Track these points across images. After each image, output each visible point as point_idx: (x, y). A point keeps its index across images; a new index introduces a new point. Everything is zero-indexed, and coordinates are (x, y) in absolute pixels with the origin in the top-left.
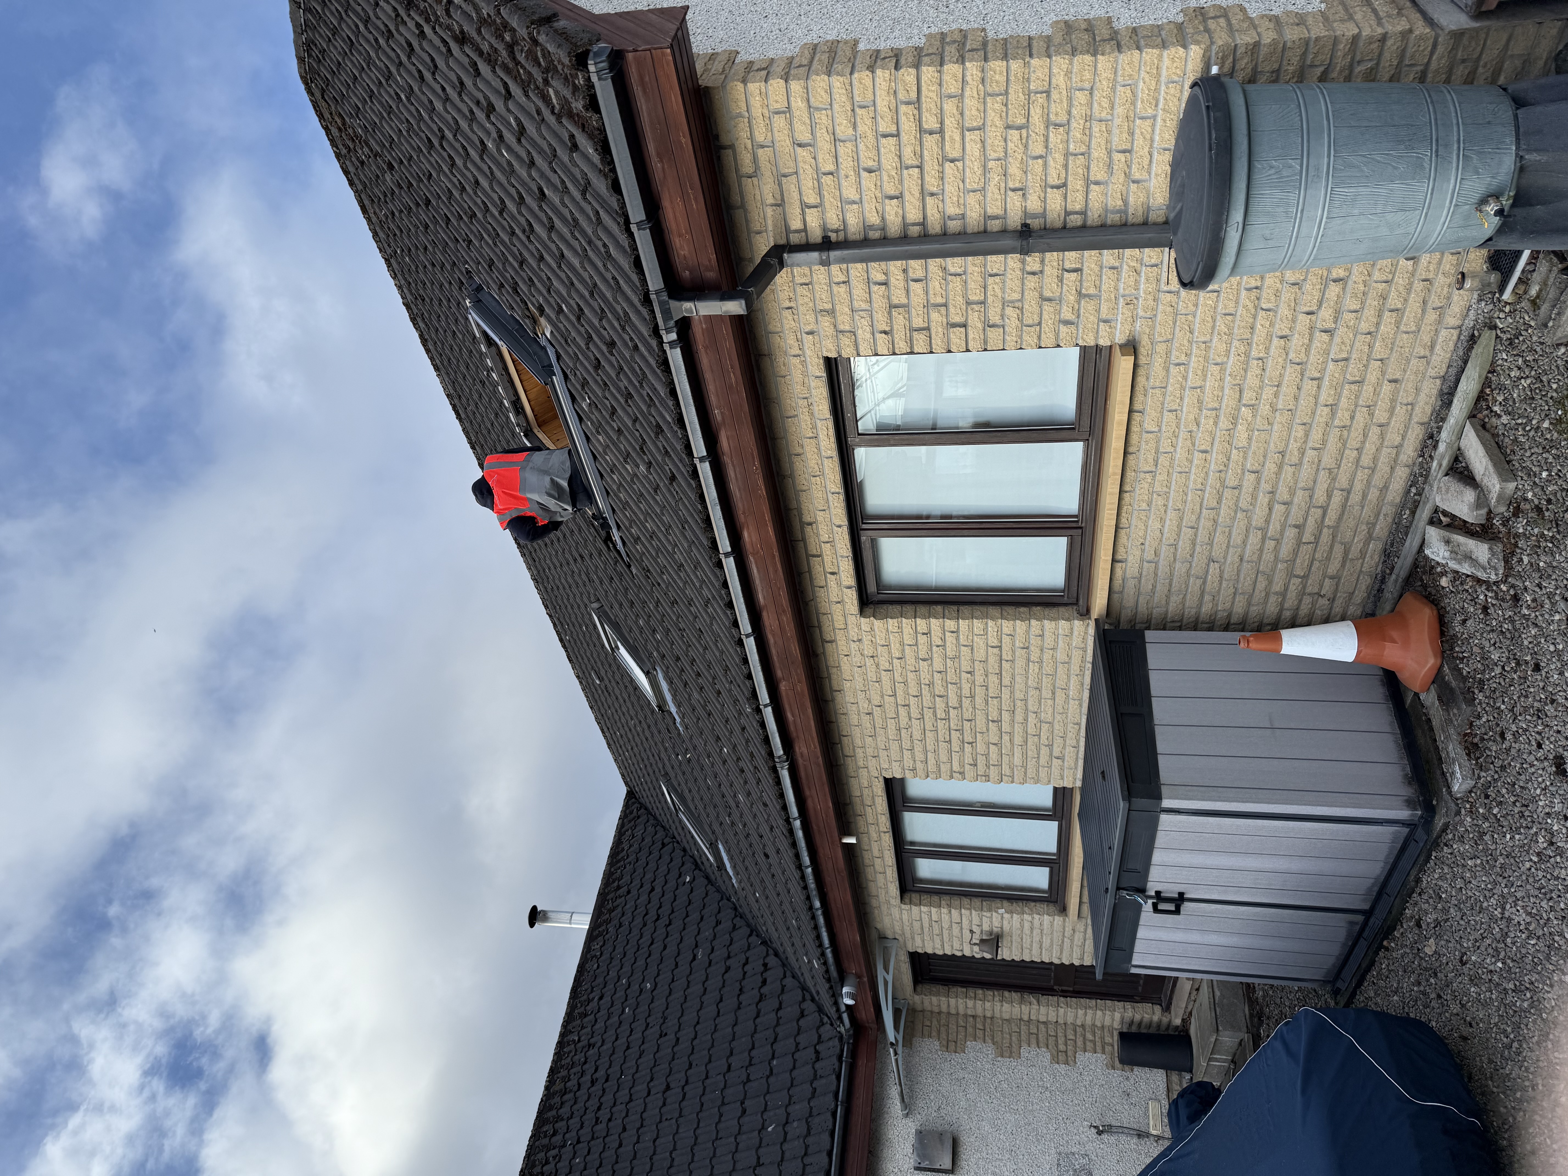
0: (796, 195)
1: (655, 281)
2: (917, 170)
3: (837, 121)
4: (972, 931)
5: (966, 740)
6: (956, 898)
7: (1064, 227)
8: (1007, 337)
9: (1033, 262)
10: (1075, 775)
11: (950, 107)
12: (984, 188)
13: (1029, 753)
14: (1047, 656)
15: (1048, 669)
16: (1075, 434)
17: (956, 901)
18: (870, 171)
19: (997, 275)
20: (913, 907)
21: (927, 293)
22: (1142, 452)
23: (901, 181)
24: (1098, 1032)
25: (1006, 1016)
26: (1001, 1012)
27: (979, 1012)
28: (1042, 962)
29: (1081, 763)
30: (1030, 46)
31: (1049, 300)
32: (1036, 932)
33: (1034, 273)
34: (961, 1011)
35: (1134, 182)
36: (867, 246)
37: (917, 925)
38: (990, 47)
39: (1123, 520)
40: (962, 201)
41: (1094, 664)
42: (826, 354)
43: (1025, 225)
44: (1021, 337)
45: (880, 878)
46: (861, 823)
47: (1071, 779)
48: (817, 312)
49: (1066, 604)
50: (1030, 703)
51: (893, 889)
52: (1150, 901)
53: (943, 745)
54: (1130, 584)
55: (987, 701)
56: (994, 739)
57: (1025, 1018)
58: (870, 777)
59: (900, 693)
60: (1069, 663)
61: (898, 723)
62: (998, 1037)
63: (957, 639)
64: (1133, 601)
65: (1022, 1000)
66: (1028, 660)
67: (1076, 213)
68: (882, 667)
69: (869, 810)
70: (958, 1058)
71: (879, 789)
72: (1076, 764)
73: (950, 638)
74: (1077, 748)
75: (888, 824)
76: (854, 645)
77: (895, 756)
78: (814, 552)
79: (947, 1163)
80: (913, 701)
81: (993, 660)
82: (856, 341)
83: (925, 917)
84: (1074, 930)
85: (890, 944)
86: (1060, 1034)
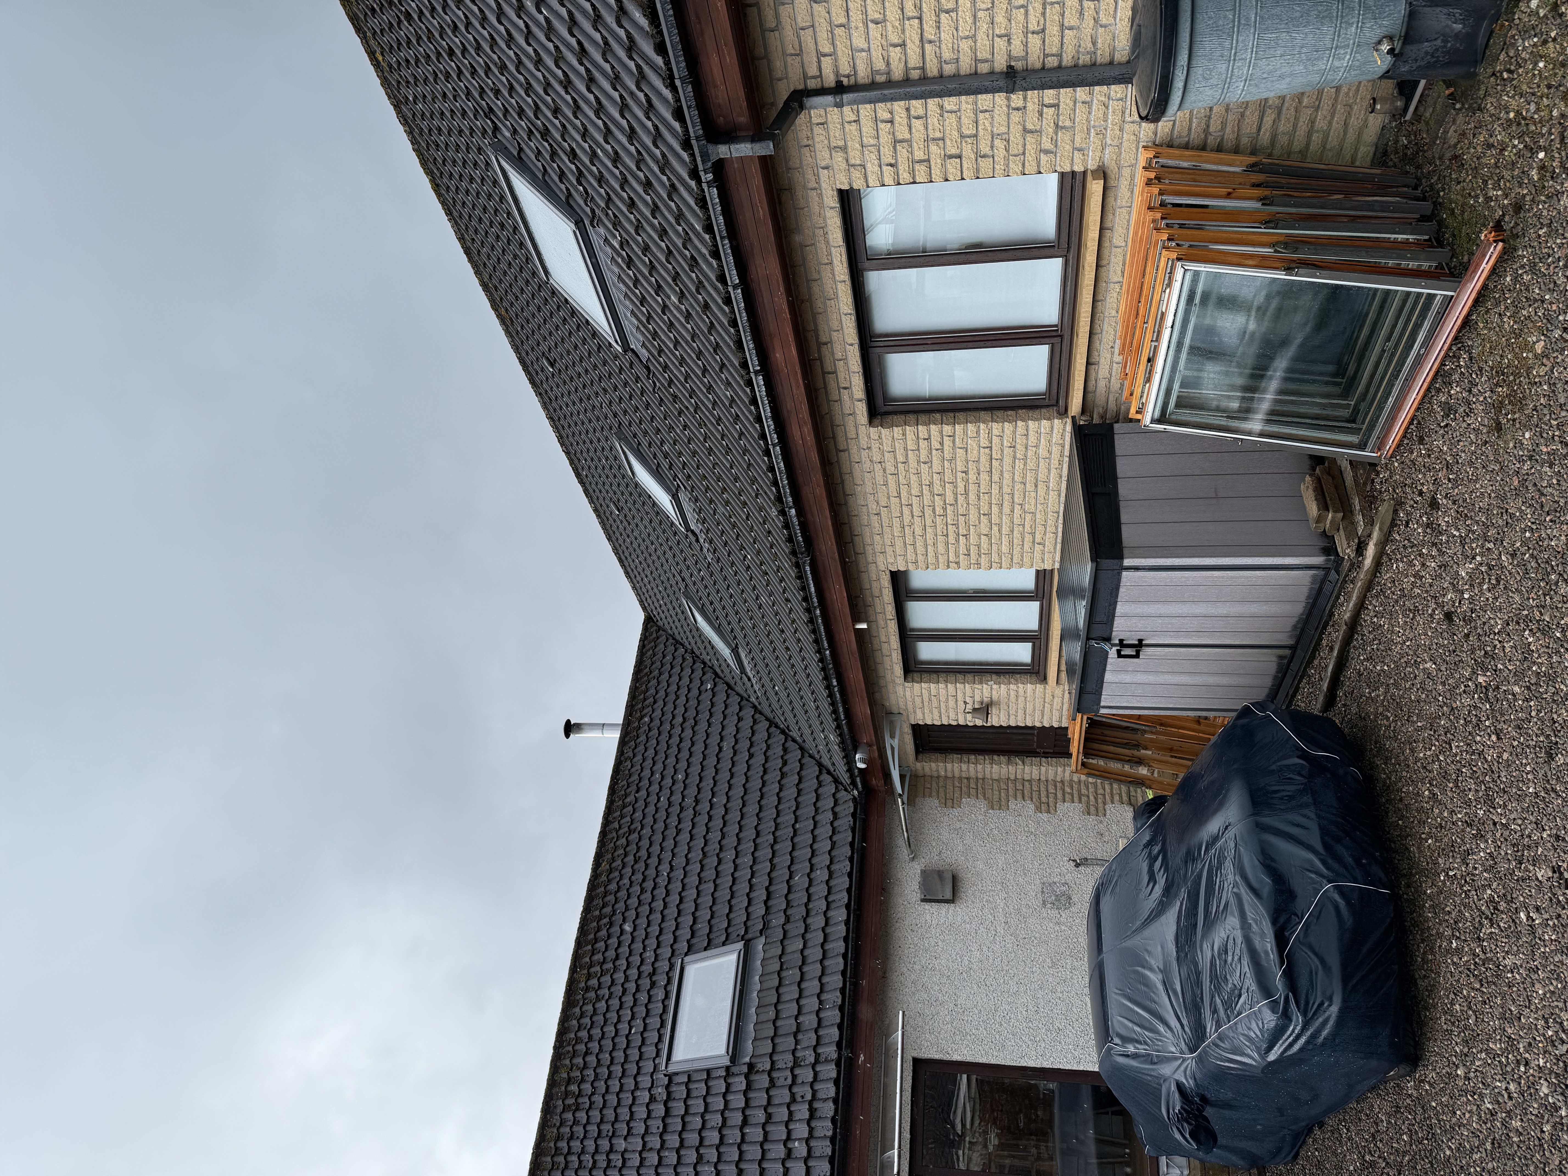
0: (812, 46)
1: (695, 129)
2: (917, 21)
4: (965, 703)
5: (961, 532)
6: (952, 675)
7: (1043, 68)
8: (996, 166)
9: (1017, 99)
10: (1053, 558)
12: (975, 36)
13: (1015, 541)
14: (1031, 453)
15: (1031, 465)
16: (1054, 251)
17: (952, 677)
18: (876, 23)
19: (986, 111)
20: (915, 685)
21: (927, 129)
22: (1111, 266)
23: (903, 31)
24: (1075, 786)
25: (995, 776)
26: (991, 773)
27: (972, 774)
28: (1026, 726)
29: (1059, 546)
31: (1031, 132)
32: (1021, 699)
33: (1018, 109)
34: (957, 774)
35: (1101, 26)
36: (875, 89)
39: (1096, 327)
40: (956, 47)
41: (1070, 457)
42: (839, 187)
43: (1010, 67)
44: (1008, 166)
45: (887, 660)
46: (871, 611)
47: (1051, 561)
48: (832, 149)
49: (1048, 406)
50: (1016, 496)
51: (898, 670)
52: (1115, 649)
53: (941, 539)
54: (1102, 384)
55: (979, 496)
56: (985, 530)
57: (1012, 777)
58: (878, 571)
59: (904, 494)
60: (1049, 458)
61: (902, 521)
62: (989, 794)
63: (954, 442)
64: (1104, 399)
65: (1009, 762)
66: (1015, 457)
67: (1053, 55)
68: (888, 472)
69: (877, 600)
70: (956, 811)
71: (886, 582)
72: (1055, 548)
73: (947, 441)
74: (1056, 533)
75: (894, 612)
76: (864, 454)
77: (899, 550)
78: (830, 369)
79: (948, 895)
80: (915, 501)
81: (984, 460)
82: (865, 174)
83: (925, 693)
84: (1053, 696)
85: (895, 718)
86: (1043, 789)
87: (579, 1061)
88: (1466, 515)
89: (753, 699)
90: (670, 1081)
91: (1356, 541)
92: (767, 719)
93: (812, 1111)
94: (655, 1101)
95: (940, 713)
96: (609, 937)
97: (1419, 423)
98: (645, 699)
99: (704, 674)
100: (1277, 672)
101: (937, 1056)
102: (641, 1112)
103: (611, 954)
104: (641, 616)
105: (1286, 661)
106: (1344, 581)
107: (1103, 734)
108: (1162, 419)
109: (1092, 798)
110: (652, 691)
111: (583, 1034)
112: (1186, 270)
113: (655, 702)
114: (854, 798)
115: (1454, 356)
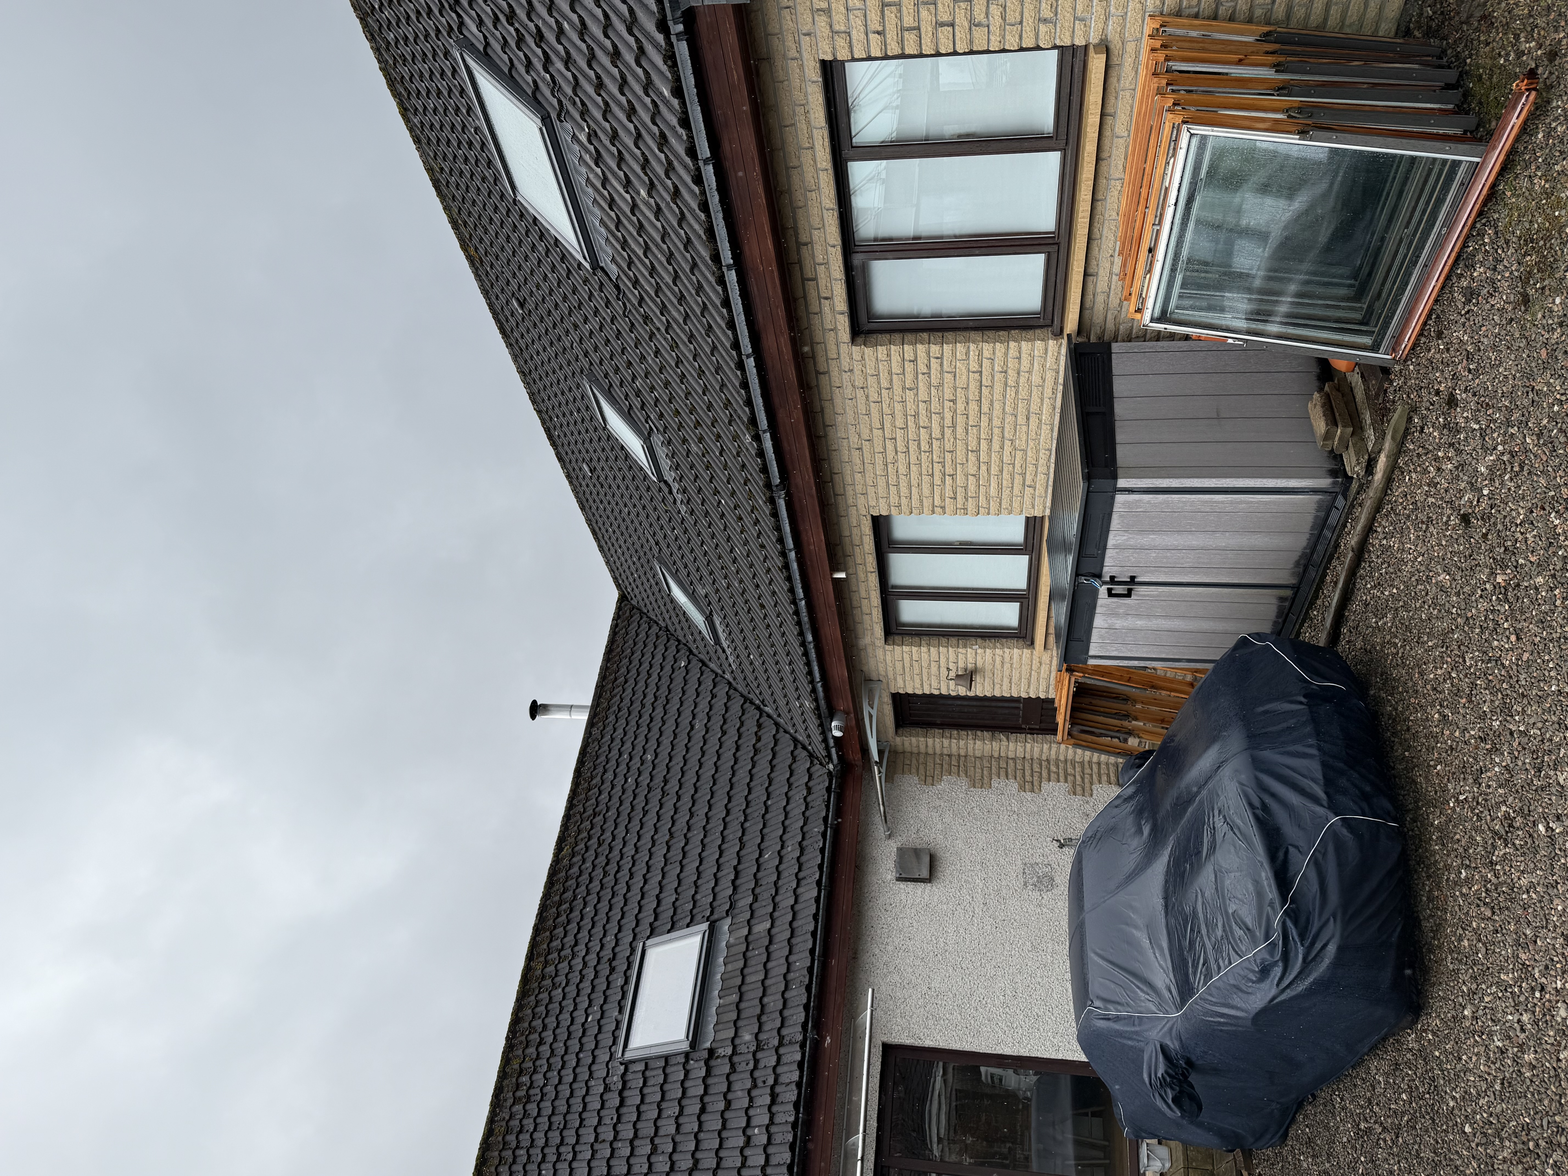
4: (948, 669)
5: (947, 472)
6: (935, 638)
8: (991, 37)
10: (1044, 503)
13: (1005, 482)
14: (1022, 380)
15: (1023, 394)
16: (1052, 143)
17: (934, 640)
20: (896, 648)
22: (1113, 158)
24: (1061, 765)
25: (978, 754)
26: (974, 750)
27: (954, 750)
28: (1012, 697)
29: (1050, 490)
34: (938, 751)
37: (899, 665)
39: (1094, 232)
41: (1064, 384)
42: (822, 57)
44: (1004, 37)
45: (866, 617)
46: (850, 563)
47: (1042, 508)
48: (815, 11)
49: (1042, 326)
50: (1006, 430)
51: (878, 630)
52: (1105, 586)
53: (926, 479)
54: (1100, 299)
55: (967, 430)
57: (996, 755)
58: (859, 515)
59: (887, 425)
60: (1043, 387)
61: (885, 458)
62: (971, 772)
63: (942, 365)
64: (1101, 317)
65: (993, 738)
66: (1006, 384)
68: (871, 399)
69: (857, 549)
70: (935, 789)
71: (867, 528)
72: (1046, 492)
73: (935, 364)
74: (1048, 475)
75: (875, 563)
76: (845, 376)
77: (882, 491)
78: (809, 275)
79: (925, 874)
80: (899, 434)
81: (973, 386)
82: (850, 42)
83: (907, 657)
84: (1041, 663)
85: (874, 685)
86: (1027, 767)
87: (532, 1050)
88: (1487, 404)
89: (728, 676)
90: (626, 1070)
91: (1366, 457)
92: (742, 695)
93: (774, 1096)
94: (610, 1090)
95: (922, 680)
96: (569, 922)
97: (1438, 317)
98: (616, 679)
99: (678, 652)
100: (1278, 617)
101: (908, 1042)
102: (594, 1104)
103: (570, 940)
104: (615, 594)
105: (1287, 604)
106: (1352, 506)
107: (1091, 704)
108: (1163, 317)
109: (1078, 778)
110: (623, 670)
111: (538, 1023)
112: (1192, 135)
113: (626, 682)
114: (830, 773)
115: (1478, 234)
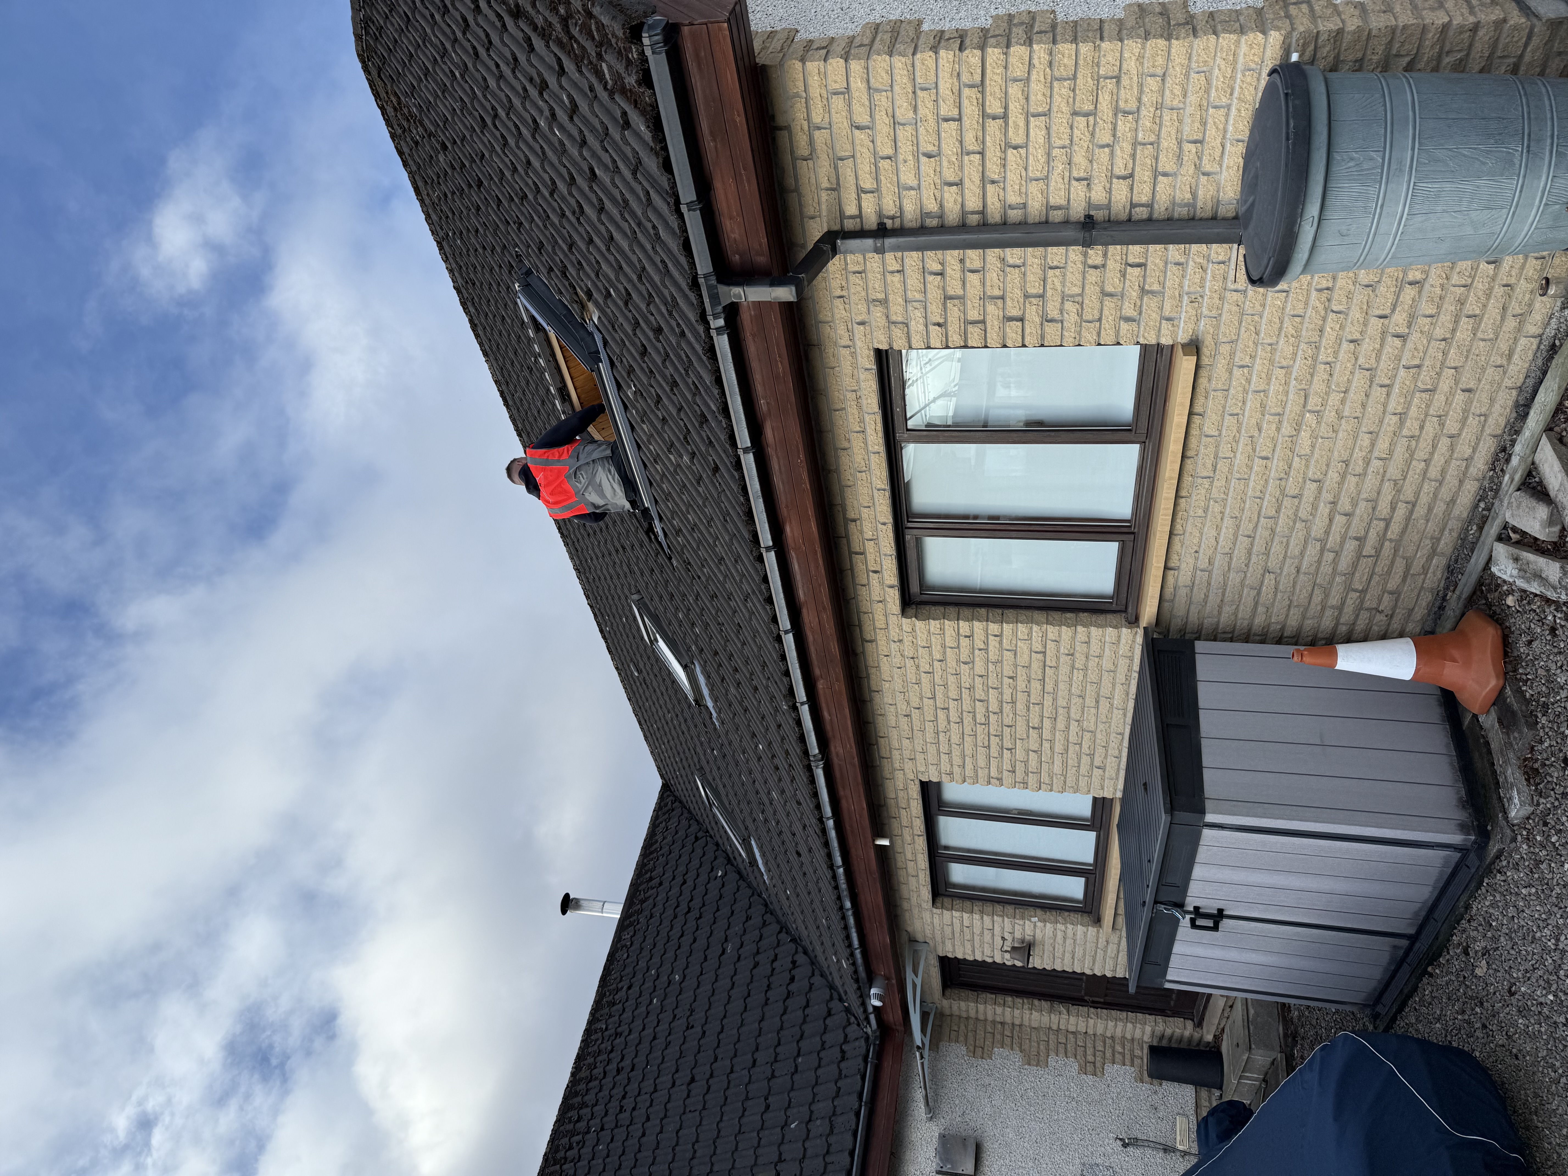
0: (851, 180)
1: (704, 265)
2: (978, 156)
3: (897, 103)
4: (1003, 939)
5: (1005, 746)
6: (988, 904)
7: (1129, 220)
8: (1065, 333)
9: (1095, 255)
10: (1115, 785)
11: (1015, 90)
12: (1047, 177)
13: (1070, 762)
14: (1092, 663)
15: (1092, 676)
16: (1131, 436)
17: (989, 908)
18: (929, 156)
19: (1057, 267)
20: (945, 912)
21: (984, 285)
22: (1201, 456)
23: (961, 167)
24: (1127, 1045)
25: (1035, 1025)
26: (1030, 1020)
27: (1008, 1019)
28: (1074, 972)
29: (1122, 774)
30: (1101, 29)
31: (1111, 295)
32: (1069, 942)
33: (1095, 267)
34: (990, 1018)
35: (1204, 174)
36: (924, 234)
37: (948, 930)
38: (1059, 29)
39: (1178, 527)
40: (1023, 190)
41: (1141, 673)
42: (877, 346)
43: (1089, 217)
44: (1080, 333)
45: (912, 881)
46: (895, 825)
47: (1112, 790)
48: (869, 302)
49: (1114, 612)
50: (1073, 711)
51: (926, 893)
52: (1188, 917)
53: (981, 750)
54: (1182, 592)
55: (1028, 707)
56: (1034, 746)
57: (1055, 1027)
58: (906, 779)
59: (939, 695)
60: (1115, 672)
61: (936, 727)
62: (1026, 1046)
63: (1001, 643)
64: (1183, 610)
65: (1051, 1010)
66: (1073, 667)
67: (1142, 205)
68: (922, 669)
69: (903, 812)
70: (985, 1064)
71: (915, 792)
72: (1118, 775)
73: (993, 642)
74: (1119, 758)
75: (923, 827)
76: (895, 647)
77: (932, 759)
78: (857, 550)
80: (952, 705)
81: (1036, 666)
82: (908, 333)
83: (957, 922)
84: (1107, 942)
85: (920, 947)
86: (1089, 1045)
89: (764, 896)
95: (973, 947)
98: (651, 879)
99: (716, 859)
104: (658, 783)
105: (1401, 953)
110: (659, 870)
114: (867, 1036)
